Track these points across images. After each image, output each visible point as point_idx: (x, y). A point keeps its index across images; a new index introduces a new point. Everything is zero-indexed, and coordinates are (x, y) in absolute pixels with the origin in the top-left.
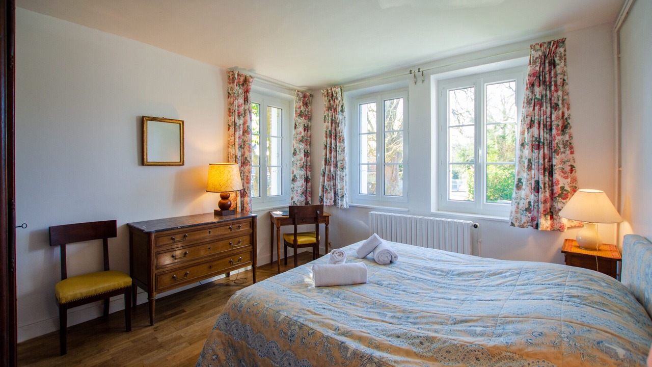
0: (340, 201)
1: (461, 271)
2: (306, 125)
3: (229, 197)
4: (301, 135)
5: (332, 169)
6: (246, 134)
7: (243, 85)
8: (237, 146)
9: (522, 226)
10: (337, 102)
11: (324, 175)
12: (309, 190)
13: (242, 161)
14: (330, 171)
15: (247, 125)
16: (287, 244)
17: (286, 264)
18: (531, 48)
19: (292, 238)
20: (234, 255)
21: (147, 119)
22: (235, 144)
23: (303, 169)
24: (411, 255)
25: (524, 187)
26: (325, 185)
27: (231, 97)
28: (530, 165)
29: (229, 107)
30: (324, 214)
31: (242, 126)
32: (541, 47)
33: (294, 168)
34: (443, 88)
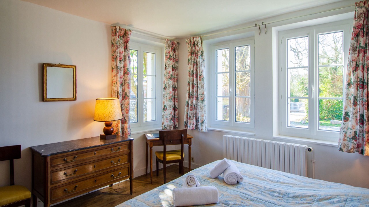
0: (200, 126)
1: (296, 195)
2: (174, 66)
3: (112, 124)
4: (170, 74)
5: (194, 101)
6: (126, 75)
7: (123, 37)
8: (119, 84)
9: (349, 151)
10: (198, 48)
11: (188, 106)
12: (176, 116)
13: (123, 96)
14: (192, 102)
15: (126, 67)
16: (158, 161)
17: (157, 175)
18: (356, 5)
19: (162, 156)
20: (114, 171)
21: (47, 65)
22: (117, 82)
23: (171, 100)
24: (254, 176)
25: (350, 119)
26: (189, 113)
27: (114, 46)
28: (356, 101)
29: (112, 54)
30: (188, 137)
31: (122, 69)
32: (365, 4)
33: (165, 99)
34: (283, 38)
